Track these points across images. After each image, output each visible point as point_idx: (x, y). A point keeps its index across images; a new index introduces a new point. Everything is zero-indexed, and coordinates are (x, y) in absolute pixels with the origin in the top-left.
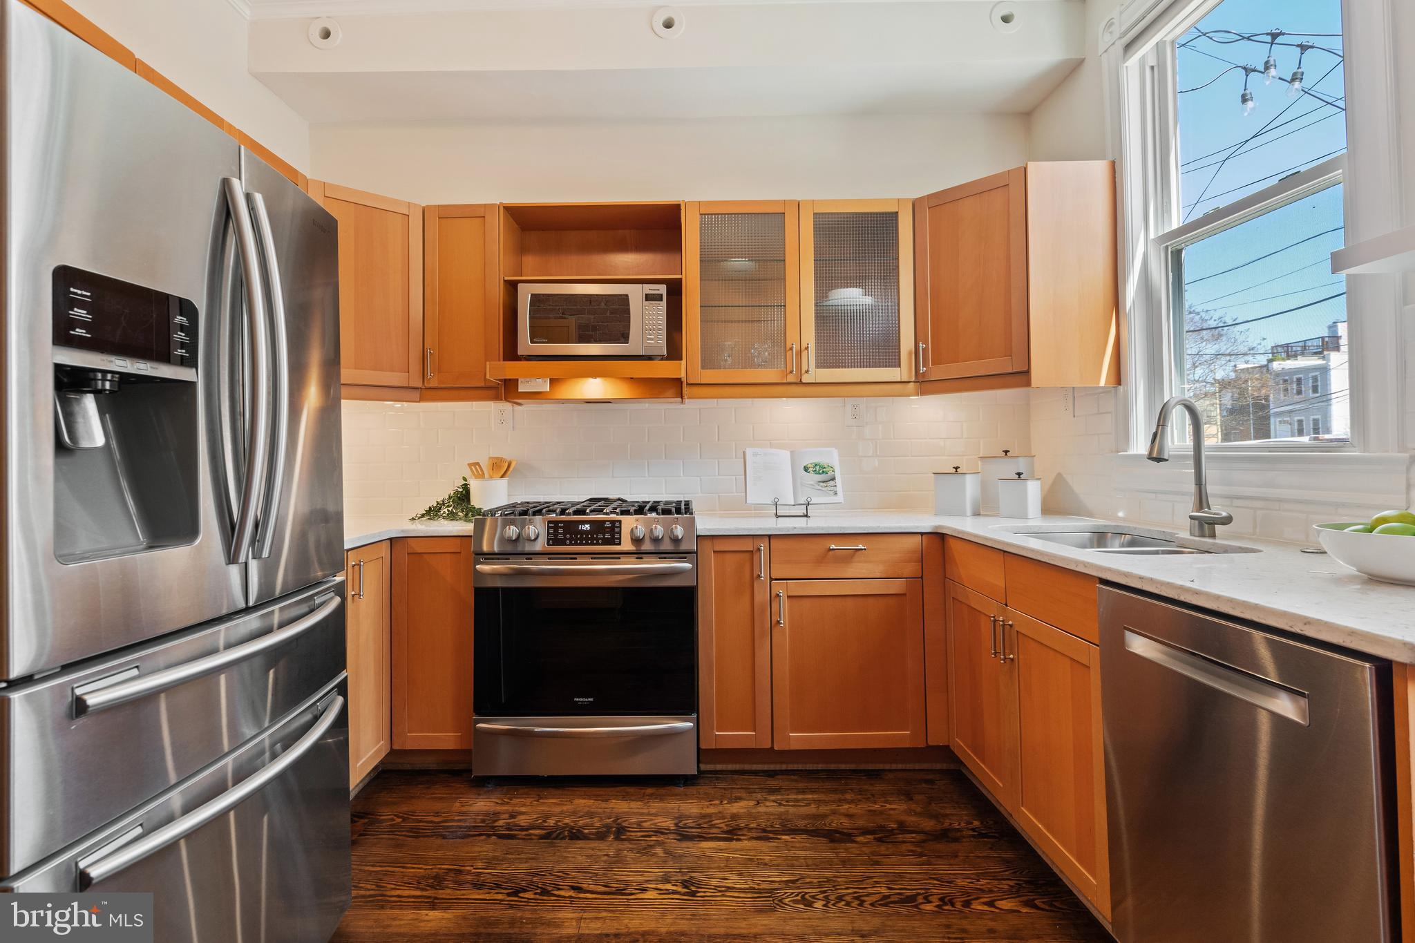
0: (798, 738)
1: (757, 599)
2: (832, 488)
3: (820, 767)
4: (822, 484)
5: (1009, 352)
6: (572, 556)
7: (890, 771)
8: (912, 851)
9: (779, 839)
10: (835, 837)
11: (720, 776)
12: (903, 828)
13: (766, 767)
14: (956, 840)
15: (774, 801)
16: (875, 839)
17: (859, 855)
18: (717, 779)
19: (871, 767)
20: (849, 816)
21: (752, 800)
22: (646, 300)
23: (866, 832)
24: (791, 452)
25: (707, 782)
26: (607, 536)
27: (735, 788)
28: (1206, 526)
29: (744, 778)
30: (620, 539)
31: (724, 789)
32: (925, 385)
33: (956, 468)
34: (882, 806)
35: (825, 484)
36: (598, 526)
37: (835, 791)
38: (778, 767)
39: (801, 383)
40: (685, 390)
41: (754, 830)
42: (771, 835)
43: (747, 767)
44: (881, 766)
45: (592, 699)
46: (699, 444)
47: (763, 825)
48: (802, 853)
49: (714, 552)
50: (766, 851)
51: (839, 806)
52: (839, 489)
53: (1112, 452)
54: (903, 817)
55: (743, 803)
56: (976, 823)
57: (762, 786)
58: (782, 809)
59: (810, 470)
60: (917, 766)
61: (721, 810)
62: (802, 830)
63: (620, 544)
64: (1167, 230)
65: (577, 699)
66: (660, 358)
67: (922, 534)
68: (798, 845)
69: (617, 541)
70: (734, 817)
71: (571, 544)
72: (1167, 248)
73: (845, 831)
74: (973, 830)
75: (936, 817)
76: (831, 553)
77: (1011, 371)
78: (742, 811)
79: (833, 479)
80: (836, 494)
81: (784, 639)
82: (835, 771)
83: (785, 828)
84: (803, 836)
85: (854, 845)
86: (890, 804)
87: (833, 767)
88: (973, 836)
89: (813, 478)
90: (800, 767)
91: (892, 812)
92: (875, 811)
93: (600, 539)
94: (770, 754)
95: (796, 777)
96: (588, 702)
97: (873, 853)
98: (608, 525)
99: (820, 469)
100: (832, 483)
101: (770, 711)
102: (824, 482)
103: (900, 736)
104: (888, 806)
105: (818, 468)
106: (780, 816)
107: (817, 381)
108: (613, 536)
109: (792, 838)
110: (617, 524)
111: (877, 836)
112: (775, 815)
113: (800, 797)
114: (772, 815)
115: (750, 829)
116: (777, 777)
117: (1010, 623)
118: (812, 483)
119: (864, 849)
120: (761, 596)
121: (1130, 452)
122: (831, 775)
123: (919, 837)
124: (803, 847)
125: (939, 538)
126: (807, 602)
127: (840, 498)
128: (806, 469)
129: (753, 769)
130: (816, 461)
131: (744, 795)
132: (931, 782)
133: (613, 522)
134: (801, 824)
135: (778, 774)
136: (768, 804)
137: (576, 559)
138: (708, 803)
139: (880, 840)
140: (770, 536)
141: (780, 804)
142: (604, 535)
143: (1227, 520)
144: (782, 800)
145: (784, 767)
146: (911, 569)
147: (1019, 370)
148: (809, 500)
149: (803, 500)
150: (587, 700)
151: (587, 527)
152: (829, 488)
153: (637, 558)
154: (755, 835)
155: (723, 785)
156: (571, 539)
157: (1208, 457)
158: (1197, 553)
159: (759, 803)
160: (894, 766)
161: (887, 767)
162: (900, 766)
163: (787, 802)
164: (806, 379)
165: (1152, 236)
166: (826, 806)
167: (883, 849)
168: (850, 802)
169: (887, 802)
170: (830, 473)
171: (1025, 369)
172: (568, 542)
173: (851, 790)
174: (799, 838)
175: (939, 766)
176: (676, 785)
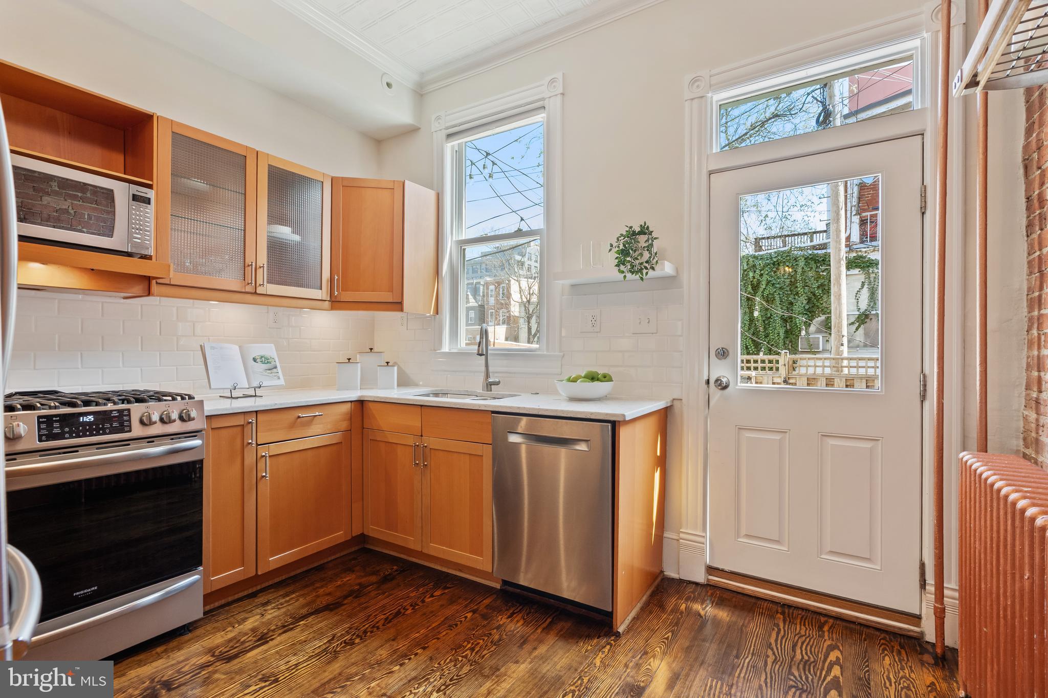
0: (275, 560)
1: (247, 462)
2: (276, 374)
3: (284, 577)
4: (268, 371)
5: (391, 290)
6: (72, 450)
7: (327, 562)
8: (377, 594)
9: (299, 625)
10: (331, 608)
11: (215, 613)
12: (362, 586)
13: (246, 593)
14: (393, 578)
15: (272, 609)
16: (353, 598)
17: (353, 609)
18: (213, 616)
19: (316, 565)
20: (329, 594)
21: (256, 615)
22: (133, 200)
23: (346, 597)
24: (240, 347)
25: (207, 621)
26: (115, 424)
27: (234, 615)
28: (489, 386)
29: (234, 607)
30: (130, 426)
31: (226, 618)
32: (336, 303)
33: (349, 359)
34: (342, 581)
35: (269, 371)
36: (104, 417)
37: (306, 586)
38: (254, 589)
39: (255, 293)
40: (154, 287)
41: (277, 630)
42: (292, 626)
43: (230, 599)
44: (322, 562)
45: (96, 588)
46: (140, 337)
47: (279, 624)
48: (320, 625)
49: (212, 429)
50: (297, 634)
51: (317, 592)
52: (280, 374)
53: (431, 350)
54: (358, 581)
55: (251, 620)
56: (395, 567)
57: (254, 604)
58: (283, 610)
59: (258, 360)
60: (342, 554)
61: (238, 631)
62: (309, 614)
63: (130, 431)
64: (460, 239)
65: (78, 593)
66: (139, 256)
67: (351, 402)
68: (314, 622)
69: (127, 429)
70: (254, 630)
71: (71, 437)
72: (461, 247)
73: (333, 602)
74: (396, 571)
75: (373, 573)
76: (299, 420)
77: (391, 301)
78: (256, 624)
79: (276, 367)
80: (279, 378)
81: (265, 488)
82: (295, 576)
83: (296, 619)
84: (313, 617)
85: (346, 606)
86: (345, 578)
87: (292, 574)
88: (399, 573)
89: (260, 367)
90: (271, 583)
91: (349, 582)
92: (340, 585)
93: (107, 428)
94: (256, 578)
95: (273, 590)
96: (92, 591)
97: (360, 605)
98: (115, 414)
99: (265, 360)
100: (275, 370)
101: (255, 547)
102: (269, 370)
103: (338, 536)
104: (345, 580)
105: (263, 359)
106: (285, 614)
107: (268, 293)
108: (122, 424)
109: (306, 621)
110: (126, 413)
111: (353, 596)
112: (281, 615)
113: (288, 599)
114: (279, 616)
115: (273, 631)
116: (258, 596)
117: (426, 445)
118: (261, 370)
119: (353, 605)
120: (250, 459)
121: (443, 351)
122: (294, 579)
123: (375, 586)
124: (318, 622)
125: (361, 404)
126: (282, 458)
127: (282, 382)
128: (255, 360)
129: (236, 598)
130: (262, 354)
131: (247, 615)
132: (354, 559)
133: (120, 411)
134: (304, 611)
135: (258, 594)
136: (270, 612)
137: (77, 451)
138: (223, 633)
139: (356, 597)
140: (256, 412)
141: (279, 608)
142: (111, 425)
143: (497, 383)
144: (277, 605)
145: (259, 587)
146: (344, 425)
147: (396, 301)
148: (261, 383)
149: (256, 384)
150: (89, 590)
151: (91, 418)
152: (274, 374)
153: (148, 442)
154: (280, 631)
155: (222, 617)
156: (70, 433)
157: (490, 354)
158: (490, 399)
159: (263, 615)
160: (330, 559)
161: (326, 561)
162: (333, 557)
163: (282, 605)
164: (260, 290)
165: (454, 239)
166: (309, 596)
167: (362, 600)
168: (322, 587)
169: (342, 578)
170: (273, 363)
171: (400, 301)
172: (67, 435)
173: (316, 581)
174: (310, 619)
175: (353, 549)
176: (181, 635)
